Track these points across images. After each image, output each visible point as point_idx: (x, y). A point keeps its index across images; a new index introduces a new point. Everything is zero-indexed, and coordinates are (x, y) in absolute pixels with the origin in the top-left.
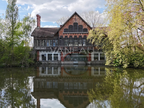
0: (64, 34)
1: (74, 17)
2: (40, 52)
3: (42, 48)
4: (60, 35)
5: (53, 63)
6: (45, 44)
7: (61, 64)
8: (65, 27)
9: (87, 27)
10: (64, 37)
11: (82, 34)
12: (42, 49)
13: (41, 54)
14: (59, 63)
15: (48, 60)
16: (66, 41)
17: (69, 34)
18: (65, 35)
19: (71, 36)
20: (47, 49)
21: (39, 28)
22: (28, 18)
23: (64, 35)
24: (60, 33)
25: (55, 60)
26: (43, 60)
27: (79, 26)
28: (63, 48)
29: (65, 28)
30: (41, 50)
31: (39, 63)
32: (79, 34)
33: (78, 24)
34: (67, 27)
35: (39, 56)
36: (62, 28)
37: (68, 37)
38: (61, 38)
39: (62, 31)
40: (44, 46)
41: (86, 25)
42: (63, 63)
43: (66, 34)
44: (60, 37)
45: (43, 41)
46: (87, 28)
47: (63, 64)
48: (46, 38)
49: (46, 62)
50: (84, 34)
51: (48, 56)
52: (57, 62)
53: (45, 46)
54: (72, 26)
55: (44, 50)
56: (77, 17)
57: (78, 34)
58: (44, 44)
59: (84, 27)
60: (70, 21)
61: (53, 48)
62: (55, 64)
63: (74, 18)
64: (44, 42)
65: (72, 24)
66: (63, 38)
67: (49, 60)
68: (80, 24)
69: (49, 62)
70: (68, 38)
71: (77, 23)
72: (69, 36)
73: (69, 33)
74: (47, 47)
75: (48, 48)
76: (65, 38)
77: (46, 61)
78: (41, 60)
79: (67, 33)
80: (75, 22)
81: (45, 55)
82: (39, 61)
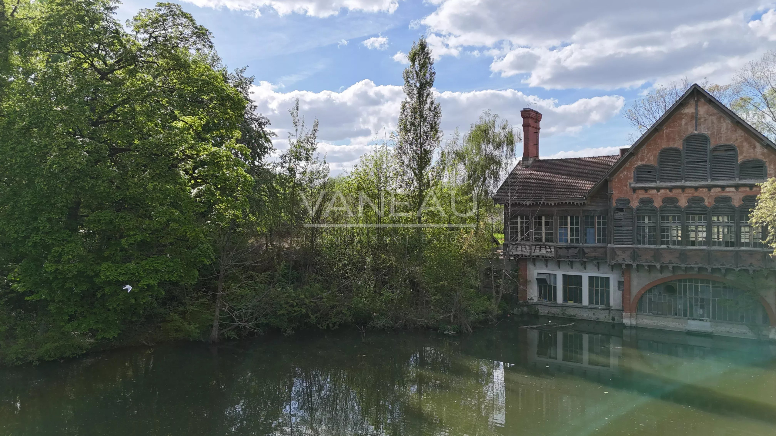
0: (634, 190)
1: (689, 110)
2: (530, 266)
3: (538, 250)
4: (616, 194)
5: (585, 315)
6: (552, 234)
7: (624, 326)
8: (642, 160)
9: (763, 154)
10: (635, 204)
11: (733, 189)
12: (537, 252)
13: (535, 276)
14: (613, 319)
15: (565, 300)
16: (646, 221)
17: (662, 191)
18: (641, 197)
19: (674, 200)
20: (560, 257)
21: (531, 161)
22: (485, 132)
23: (635, 195)
24: (614, 184)
25: (597, 303)
26: (545, 298)
27: (714, 150)
28: (629, 253)
29: (640, 163)
30: (535, 260)
31: (525, 309)
32: (713, 190)
33: (712, 141)
34: (652, 158)
35: (526, 282)
36: (627, 165)
37: (658, 204)
38: (621, 210)
39: (627, 178)
40: (546, 240)
41: (758, 145)
42: (634, 322)
43: (646, 189)
44: (614, 204)
45: (541, 218)
46: (761, 157)
47: (631, 327)
48: (555, 210)
49: (554, 310)
50: (742, 189)
51: (565, 283)
52: (603, 316)
53: (552, 241)
54: (677, 150)
55: (546, 260)
56: (703, 109)
57: (709, 188)
58: (546, 234)
59: (742, 153)
60: (666, 131)
61: (586, 250)
62: (597, 322)
63: (686, 114)
64: (546, 223)
65: (678, 144)
66: (631, 209)
67: (571, 303)
68: (722, 142)
69: (571, 312)
70: (654, 210)
71: (704, 139)
72: (660, 199)
73: (658, 184)
74: (557, 249)
75: (563, 252)
76: (638, 209)
77: (557, 306)
78: (536, 300)
79: (652, 185)
80: (691, 130)
81: (552, 277)
82: (526, 304)
